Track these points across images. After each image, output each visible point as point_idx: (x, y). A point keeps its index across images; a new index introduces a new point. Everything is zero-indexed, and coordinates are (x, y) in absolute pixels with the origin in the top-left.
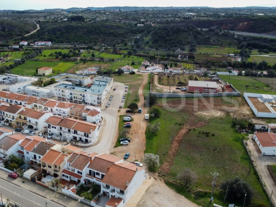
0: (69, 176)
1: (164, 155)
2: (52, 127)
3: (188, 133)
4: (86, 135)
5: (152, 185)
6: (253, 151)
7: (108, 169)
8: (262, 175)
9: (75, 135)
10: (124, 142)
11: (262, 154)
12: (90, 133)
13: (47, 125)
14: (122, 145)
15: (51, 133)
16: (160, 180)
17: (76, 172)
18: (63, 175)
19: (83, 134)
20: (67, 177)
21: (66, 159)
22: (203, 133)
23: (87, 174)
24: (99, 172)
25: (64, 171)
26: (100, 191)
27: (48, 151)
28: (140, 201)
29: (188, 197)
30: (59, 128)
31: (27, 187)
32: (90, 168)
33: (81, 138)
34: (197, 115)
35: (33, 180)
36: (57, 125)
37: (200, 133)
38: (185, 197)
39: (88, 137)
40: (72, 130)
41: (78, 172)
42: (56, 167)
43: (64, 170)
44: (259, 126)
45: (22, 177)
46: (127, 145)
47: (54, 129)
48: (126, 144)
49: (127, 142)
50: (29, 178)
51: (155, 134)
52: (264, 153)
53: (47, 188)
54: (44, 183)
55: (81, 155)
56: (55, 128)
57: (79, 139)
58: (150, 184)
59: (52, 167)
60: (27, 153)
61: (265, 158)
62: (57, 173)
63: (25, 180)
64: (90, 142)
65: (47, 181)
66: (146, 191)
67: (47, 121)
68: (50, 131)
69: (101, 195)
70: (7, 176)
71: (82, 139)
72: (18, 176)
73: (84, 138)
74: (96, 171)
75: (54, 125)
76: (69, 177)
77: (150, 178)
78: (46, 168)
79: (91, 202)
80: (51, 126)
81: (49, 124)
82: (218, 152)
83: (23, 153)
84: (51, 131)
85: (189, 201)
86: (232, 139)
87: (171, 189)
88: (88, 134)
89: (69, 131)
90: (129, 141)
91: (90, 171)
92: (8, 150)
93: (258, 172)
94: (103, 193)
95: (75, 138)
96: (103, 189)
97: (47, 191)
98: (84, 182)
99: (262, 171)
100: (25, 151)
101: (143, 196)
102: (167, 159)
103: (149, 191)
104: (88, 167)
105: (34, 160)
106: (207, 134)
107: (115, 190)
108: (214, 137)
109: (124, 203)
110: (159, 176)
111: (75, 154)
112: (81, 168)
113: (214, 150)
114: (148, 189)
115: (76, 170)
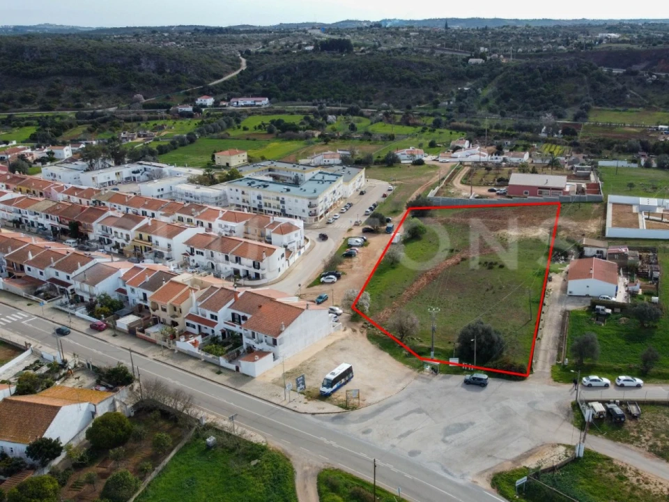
0: (196, 324)
1: (391, 297)
2: (197, 253)
3: (458, 263)
4: (256, 265)
5: (342, 339)
6: (556, 289)
7: (260, 307)
8: (547, 324)
9: (237, 266)
10: (327, 277)
11: (568, 293)
12: (262, 260)
13: (189, 250)
14: (323, 283)
15: (195, 264)
16: (362, 332)
17: (208, 317)
18: (188, 324)
19: (250, 262)
20: (194, 327)
21: (194, 296)
22: (486, 263)
23: (229, 321)
24: (246, 315)
25: (190, 317)
26: (242, 344)
27: (165, 284)
28: (309, 360)
29: (394, 354)
30: (210, 254)
31: (119, 342)
32: (233, 308)
33: (247, 271)
35: (131, 332)
36: (205, 248)
38: (391, 355)
39: (259, 268)
40: (232, 257)
41: (212, 316)
42: (175, 309)
43: (190, 315)
44: (591, 251)
45: (114, 328)
46: (333, 283)
47: (200, 256)
48: (330, 281)
49: (332, 278)
50: (126, 328)
51: (393, 266)
52: (570, 292)
53: (152, 343)
54: (149, 334)
56: (202, 254)
57: (245, 274)
58: (339, 338)
59: (168, 310)
60: (133, 290)
61: (570, 299)
62: (176, 320)
63: (117, 332)
64: (263, 278)
65: (154, 332)
66: (327, 347)
67: (188, 243)
68: (194, 261)
69: (244, 352)
70: (88, 327)
71: (250, 273)
72: (108, 327)
73: (252, 271)
74: (242, 314)
75: (199, 248)
76: (197, 327)
77: (345, 330)
78: (159, 313)
79: (219, 359)
80: (196, 250)
81: (191, 248)
82: (494, 293)
83: (124, 292)
85: (394, 360)
86: (531, 271)
87: (373, 344)
88: (259, 263)
89: (227, 258)
90: (338, 277)
91: (233, 315)
92: (96, 286)
93: (542, 320)
94: (247, 349)
95: (237, 271)
96: (246, 340)
97: (153, 347)
98: (220, 334)
99: (551, 319)
100: (128, 288)
101: (318, 354)
102: (394, 303)
103: (332, 346)
104: (229, 307)
105: (142, 303)
106: (490, 266)
107: (264, 341)
108: (502, 270)
109: (277, 361)
110: (363, 327)
111: (213, 288)
112: (216, 310)
113: (488, 290)
114: (332, 344)
115: (208, 314)
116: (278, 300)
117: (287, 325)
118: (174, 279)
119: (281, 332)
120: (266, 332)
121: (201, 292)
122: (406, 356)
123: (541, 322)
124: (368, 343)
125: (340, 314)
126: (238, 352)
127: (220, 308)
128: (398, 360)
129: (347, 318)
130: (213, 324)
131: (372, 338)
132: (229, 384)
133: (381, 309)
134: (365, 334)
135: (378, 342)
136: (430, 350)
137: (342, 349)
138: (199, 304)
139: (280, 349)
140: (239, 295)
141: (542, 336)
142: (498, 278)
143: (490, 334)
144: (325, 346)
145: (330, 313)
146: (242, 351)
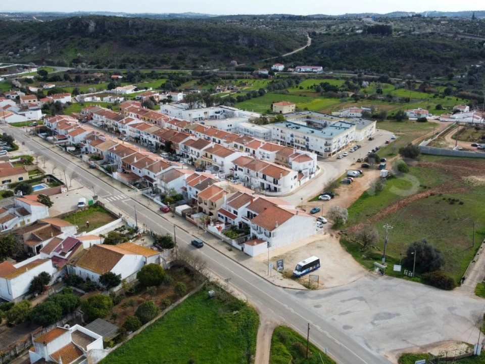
0: (224, 216)
1: (367, 215)
2: (239, 169)
3: (427, 197)
4: (275, 182)
5: (321, 240)
7: (266, 209)
8: (484, 251)
9: (263, 181)
10: (324, 196)
12: (279, 178)
13: (234, 167)
14: (320, 200)
15: (237, 177)
16: (337, 237)
17: (232, 212)
18: (219, 215)
19: (271, 179)
20: (223, 217)
21: (226, 197)
22: (449, 199)
23: (245, 217)
24: (256, 214)
25: (222, 211)
26: (250, 233)
27: (209, 186)
28: (293, 251)
29: (355, 256)
30: (247, 171)
31: (174, 221)
32: (249, 208)
33: (269, 185)
34: (465, 179)
35: (183, 216)
36: (244, 166)
37: (444, 199)
38: (353, 256)
39: (277, 184)
40: (261, 175)
41: (235, 212)
42: (212, 205)
43: (221, 209)
45: (174, 212)
46: (327, 200)
47: (240, 172)
48: (326, 198)
49: (327, 197)
50: (180, 213)
53: (195, 225)
54: (193, 219)
55: (245, 194)
56: (242, 170)
57: (268, 187)
59: (208, 204)
60: (190, 189)
62: (212, 211)
63: (175, 214)
64: (279, 191)
65: (196, 217)
66: (308, 244)
67: (234, 162)
68: (236, 175)
69: (251, 239)
70: (159, 209)
71: (271, 187)
72: (170, 211)
73: (273, 186)
74: (254, 213)
75: (241, 166)
76: (224, 218)
77: (325, 234)
78: (202, 205)
79: (232, 241)
80: (238, 167)
81: (236, 166)
82: (449, 222)
83: (186, 189)
84: (238, 175)
85: (354, 260)
87: (342, 246)
88: (277, 181)
90: (332, 197)
91: (248, 212)
92: (169, 183)
93: (481, 248)
94: (253, 237)
95: (263, 184)
96: (252, 231)
97: (194, 227)
98: (238, 224)
100: (188, 187)
101: (300, 248)
102: (367, 220)
104: (246, 207)
105: (194, 198)
106: (452, 202)
107: (263, 233)
108: (460, 206)
109: (270, 248)
110: (339, 234)
111: (239, 193)
112: (237, 208)
113: (444, 219)
114: (312, 243)
115: (232, 209)
116: (279, 206)
117: (280, 224)
118: (216, 184)
119: (275, 228)
120: (266, 227)
121: (230, 195)
122: (364, 259)
123: (480, 249)
124: (339, 245)
125: (325, 223)
126: (246, 239)
127: (240, 207)
128: (357, 261)
129: (329, 226)
130: (234, 217)
131: (343, 242)
132: (234, 259)
133: (357, 223)
134: (339, 239)
135: (346, 246)
136: (383, 257)
137: (319, 247)
138: (228, 202)
139: (273, 240)
140: (254, 200)
141: (477, 260)
142: (456, 212)
143: (430, 251)
144: (308, 243)
145: (317, 220)
146: (249, 238)
